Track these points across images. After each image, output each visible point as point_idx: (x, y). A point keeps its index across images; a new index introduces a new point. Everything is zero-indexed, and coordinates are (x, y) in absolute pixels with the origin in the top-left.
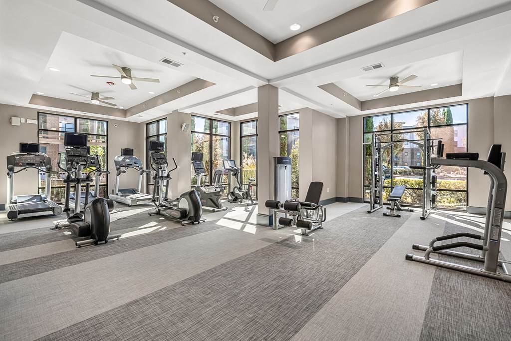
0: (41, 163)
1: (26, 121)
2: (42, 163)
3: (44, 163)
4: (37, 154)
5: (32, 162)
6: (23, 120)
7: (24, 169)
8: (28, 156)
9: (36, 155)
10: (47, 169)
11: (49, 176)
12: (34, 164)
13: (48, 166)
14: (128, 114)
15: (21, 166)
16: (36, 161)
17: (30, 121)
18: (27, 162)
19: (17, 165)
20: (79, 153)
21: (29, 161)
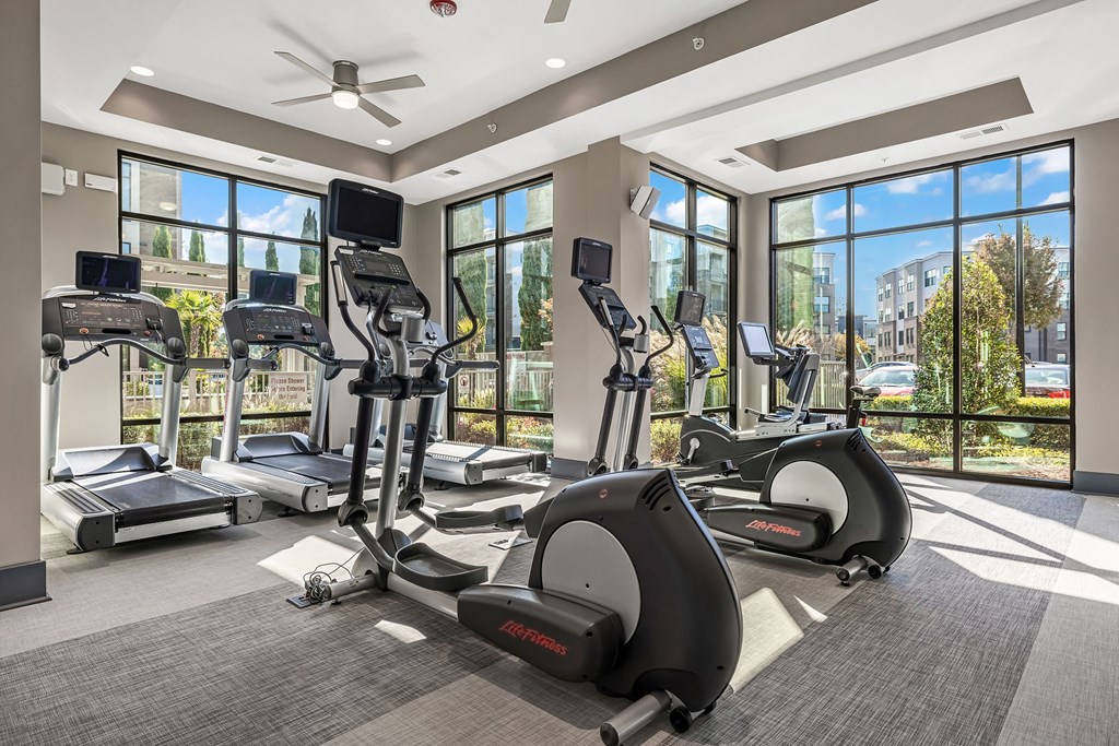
0: (150, 327)
1: (82, 180)
2: (151, 329)
3: (159, 328)
4: (133, 296)
5: (120, 324)
6: (73, 178)
7: (100, 347)
8: (101, 304)
9: (129, 301)
10: (170, 349)
11: (178, 378)
12: (126, 332)
13: (173, 341)
14: (405, 167)
15: (85, 337)
16: (132, 322)
17: (95, 182)
18: (103, 324)
19: (72, 334)
20: (383, 267)
21: (110, 322)
